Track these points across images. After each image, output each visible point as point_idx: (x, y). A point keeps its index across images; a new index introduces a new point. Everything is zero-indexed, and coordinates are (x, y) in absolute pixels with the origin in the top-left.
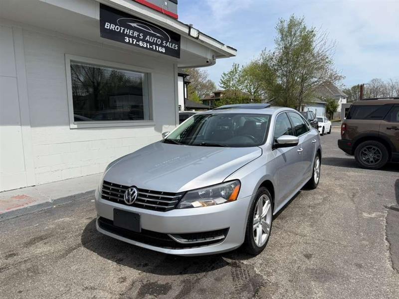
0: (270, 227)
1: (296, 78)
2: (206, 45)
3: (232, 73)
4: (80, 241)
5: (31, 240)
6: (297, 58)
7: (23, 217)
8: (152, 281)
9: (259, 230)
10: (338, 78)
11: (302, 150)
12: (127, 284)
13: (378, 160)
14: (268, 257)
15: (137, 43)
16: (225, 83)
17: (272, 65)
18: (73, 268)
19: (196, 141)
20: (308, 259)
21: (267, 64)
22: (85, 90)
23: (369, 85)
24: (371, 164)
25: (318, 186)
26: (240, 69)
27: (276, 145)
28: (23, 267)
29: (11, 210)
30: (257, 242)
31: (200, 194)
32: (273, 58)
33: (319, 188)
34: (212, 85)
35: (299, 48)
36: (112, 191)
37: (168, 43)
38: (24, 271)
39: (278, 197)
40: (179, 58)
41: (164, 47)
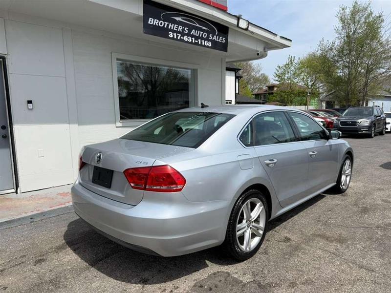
1: (360, 69)
2: (255, 37)
3: (287, 66)
6: (362, 47)
7: (63, 216)
16: (279, 77)
17: (331, 56)
26: (295, 61)
29: (54, 208)
32: (332, 49)
35: (363, 36)
37: (215, 36)
40: (227, 52)
41: (211, 41)
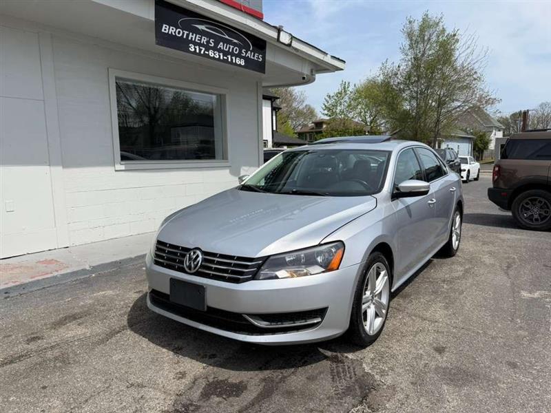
0: (386, 307)
1: (430, 101)
2: (301, 55)
3: (339, 95)
4: (125, 322)
5: (61, 320)
6: (432, 73)
7: (51, 288)
8: (220, 378)
9: (371, 312)
10: (491, 102)
11: (435, 201)
12: (187, 381)
13: (546, 217)
14: (383, 349)
15: (206, 52)
16: (329, 110)
17: (396, 83)
18: (116, 357)
19: (286, 188)
20: (440, 353)
21: (389, 82)
22: (138, 120)
23: (537, 111)
24: (535, 223)
25: (458, 253)
26: (350, 89)
27: (397, 194)
28: (49, 354)
29: (36, 278)
30: (367, 328)
31: (288, 259)
32: (397, 74)
33: (459, 256)
34: (311, 112)
35: (435, 60)
36: (168, 254)
37: (249, 52)
38: (50, 360)
39: (398, 266)
40: (264, 73)
41: (244, 58)
